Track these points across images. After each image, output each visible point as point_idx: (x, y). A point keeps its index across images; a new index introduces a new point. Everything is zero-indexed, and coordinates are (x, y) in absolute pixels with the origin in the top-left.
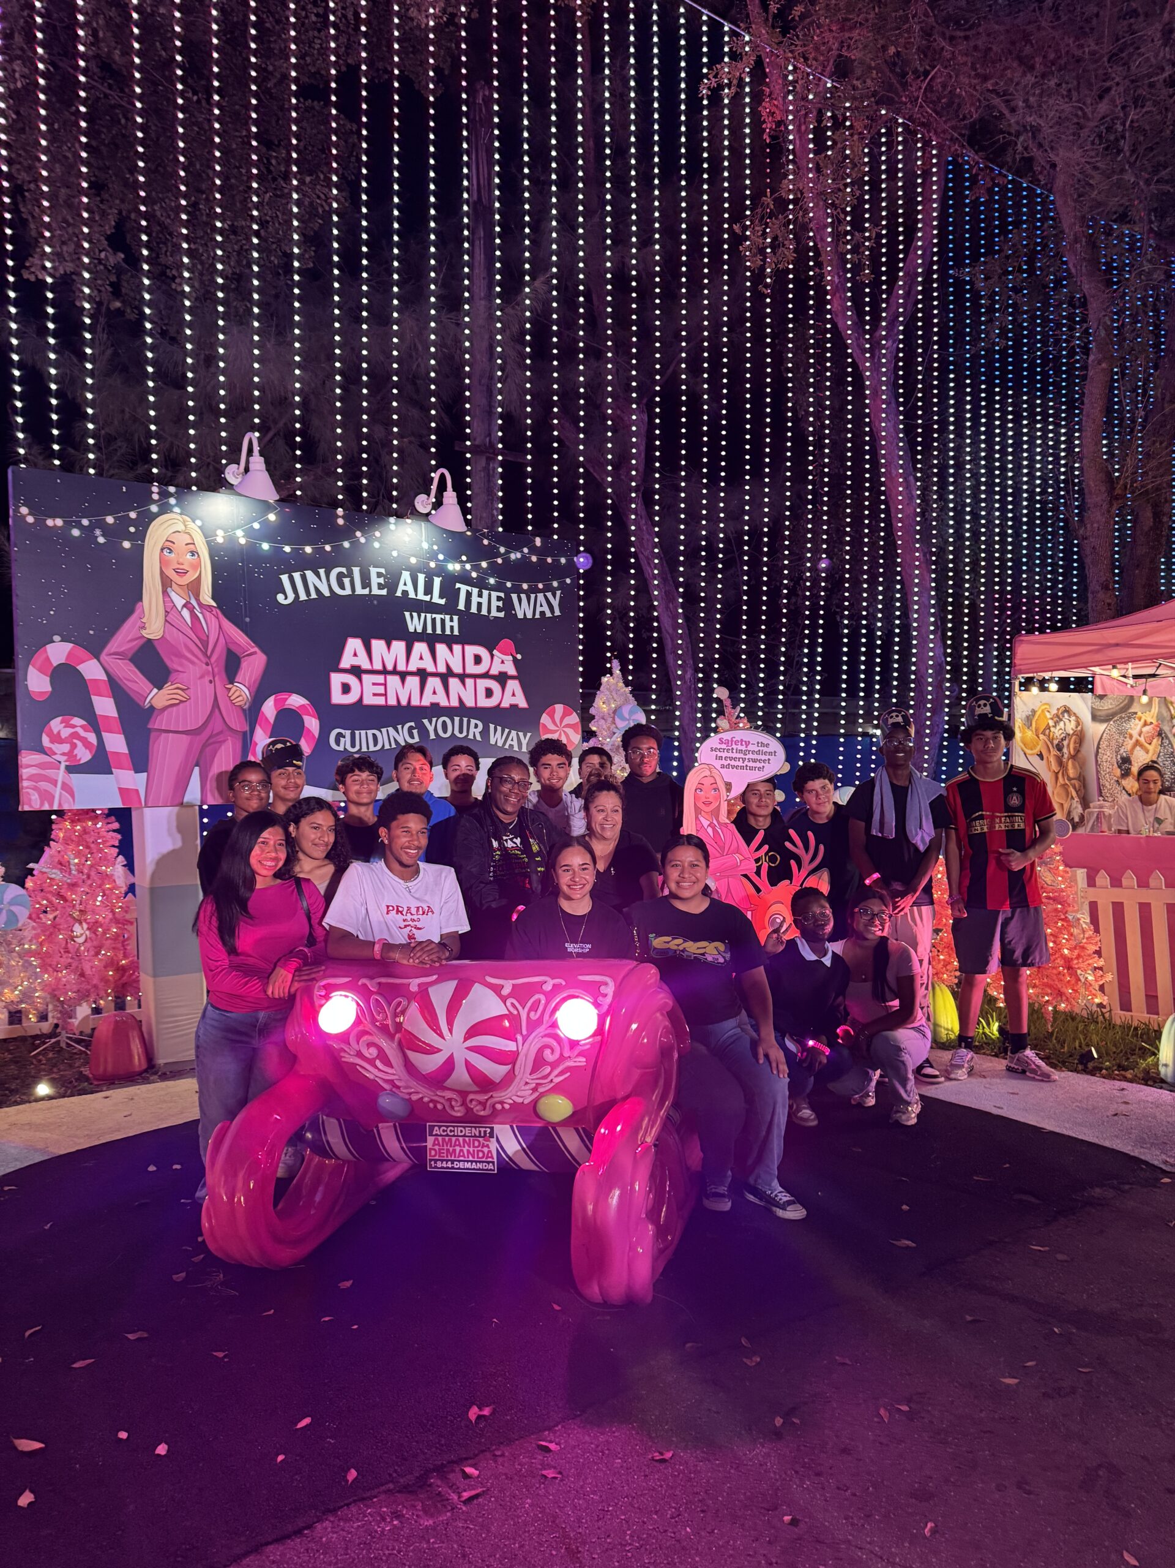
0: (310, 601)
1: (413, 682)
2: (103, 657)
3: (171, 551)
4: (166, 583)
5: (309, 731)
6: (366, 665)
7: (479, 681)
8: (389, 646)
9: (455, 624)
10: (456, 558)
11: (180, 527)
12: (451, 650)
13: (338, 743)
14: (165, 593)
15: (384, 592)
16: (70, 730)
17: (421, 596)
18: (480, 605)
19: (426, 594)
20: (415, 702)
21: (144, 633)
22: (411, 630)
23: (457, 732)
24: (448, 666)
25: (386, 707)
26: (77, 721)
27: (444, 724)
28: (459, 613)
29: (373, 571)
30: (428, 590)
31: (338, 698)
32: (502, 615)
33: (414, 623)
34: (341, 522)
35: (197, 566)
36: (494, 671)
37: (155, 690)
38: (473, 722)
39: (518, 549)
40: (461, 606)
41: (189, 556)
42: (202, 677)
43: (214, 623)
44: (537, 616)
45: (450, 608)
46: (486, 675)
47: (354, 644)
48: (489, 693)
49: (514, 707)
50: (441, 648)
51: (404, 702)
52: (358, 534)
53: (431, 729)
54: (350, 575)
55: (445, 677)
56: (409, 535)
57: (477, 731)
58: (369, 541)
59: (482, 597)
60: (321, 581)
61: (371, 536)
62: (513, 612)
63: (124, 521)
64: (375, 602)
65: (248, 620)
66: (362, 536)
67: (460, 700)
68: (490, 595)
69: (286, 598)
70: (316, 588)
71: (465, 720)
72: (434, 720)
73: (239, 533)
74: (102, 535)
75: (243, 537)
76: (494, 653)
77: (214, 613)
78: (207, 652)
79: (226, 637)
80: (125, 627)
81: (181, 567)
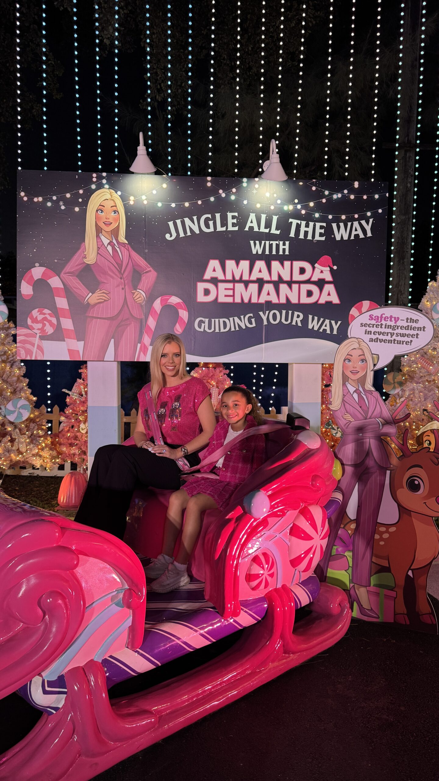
0: (186, 237)
1: (254, 287)
2: (62, 274)
3: (102, 211)
4: (99, 230)
5: (182, 319)
6: (221, 277)
7: (302, 285)
8: (238, 264)
9: (287, 247)
10: (291, 202)
11: (108, 196)
12: (282, 265)
13: (200, 326)
14: (98, 236)
15: (236, 228)
16: (42, 316)
17: (263, 230)
18: (306, 233)
19: (266, 228)
20: (254, 300)
21: (85, 260)
22: (254, 252)
23: (283, 320)
24: (279, 276)
25: (234, 304)
26: (46, 311)
27: (274, 315)
28: (290, 239)
29: (230, 215)
30: (268, 225)
31: (201, 298)
32: (323, 239)
33: (256, 248)
34: (209, 184)
35: (117, 219)
36: (314, 279)
37: (90, 294)
38: (296, 313)
39: (340, 191)
40: (292, 235)
41: (113, 214)
42: (118, 286)
43: (126, 253)
44: (352, 238)
45: (284, 236)
46: (308, 282)
47: (214, 264)
48: (310, 294)
49: (329, 303)
50: (275, 264)
51: (246, 300)
52: (221, 191)
53: (265, 318)
54: (214, 219)
55: (276, 285)
56: (256, 189)
57: (299, 320)
58: (228, 196)
59: (308, 227)
60: (194, 224)
61: (229, 192)
62: (333, 236)
63: (76, 196)
64: (230, 236)
65: (147, 251)
66: (223, 192)
67: (287, 299)
68: (315, 225)
69: (171, 236)
70: (190, 229)
71: (290, 312)
72: (267, 312)
73: (144, 197)
74: (64, 205)
75: (146, 199)
76: (315, 266)
77: (126, 247)
78: (121, 271)
79: (133, 262)
80: (75, 257)
81: (108, 220)
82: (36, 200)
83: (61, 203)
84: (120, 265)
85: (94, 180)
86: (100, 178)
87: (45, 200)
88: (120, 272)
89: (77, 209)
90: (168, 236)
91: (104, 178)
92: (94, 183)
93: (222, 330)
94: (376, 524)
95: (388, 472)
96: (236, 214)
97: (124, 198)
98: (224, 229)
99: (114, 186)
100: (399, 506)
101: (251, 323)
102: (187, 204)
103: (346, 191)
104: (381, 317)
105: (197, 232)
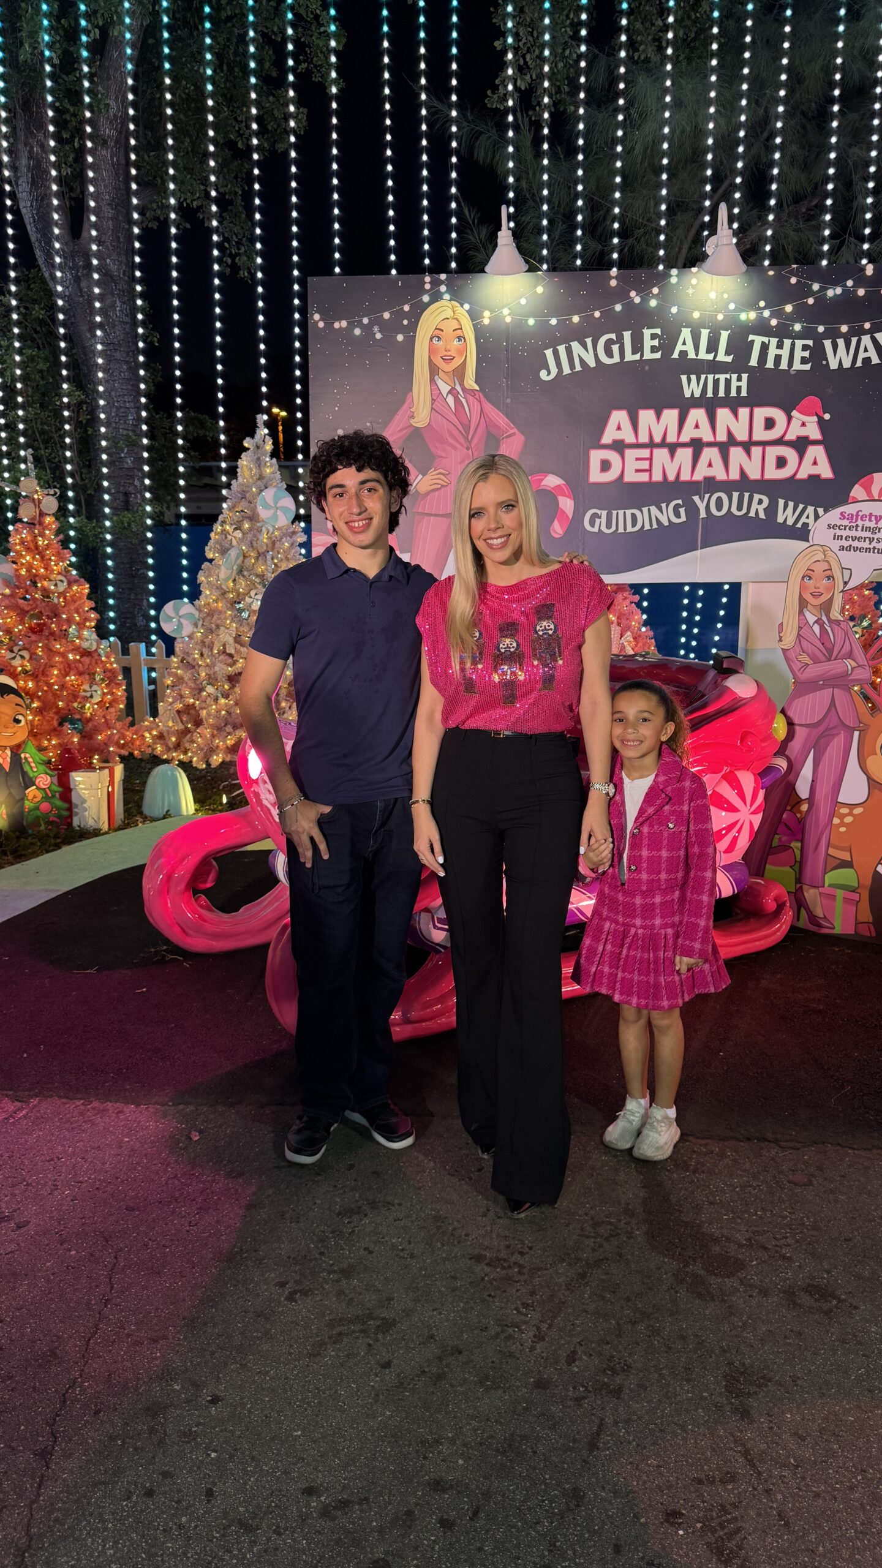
0: (574, 374)
1: (684, 455)
3: (439, 339)
4: (434, 370)
5: (563, 512)
6: (630, 439)
7: (768, 449)
8: (658, 416)
9: (744, 384)
10: (753, 306)
11: (449, 314)
12: (736, 414)
13: (592, 524)
14: (432, 381)
15: (658, 355)
17: (703, 355)
18: (778, 358)
19: (708, 352)
20: (685, 476)
21: (412, 421)
22: (687, 394)
23: (734, 510)
24: (730, 433)
25: (650, 484)
27: (719, 500)
28: (750, 370)
29: (647, 333)
30: (713, 347)
31: (596, 476)
32: (807, 367)
33: (691, 387)
34: (613, 283)
35: (463, 351)
36: (791, 436)
37: (420, 476)
38: (757, 497)
39: (840, 282)
40: (754, 362)
41: (456, 342)
42: (464, 460)
43: (477, 406)
44: (859, 364)
45: (739, 365)
46: (780, 442)
47: (619, 417)
48: (781, 462)
49: (814, 478)
50: (723, 415)
51: (671, 477)
52: (633, 294)
53: (702, 507)
54: (620, 340)
55: (724, 449)
56: (693, 287)
57: (761, 508)
58: (644, 300)
59: (782, 348)
60: (587, 351)
61: (647, 295)
62: (824, 362)
63: (399, 315)
64: (647, 368)
65: (509, 400)
66: (637, 295)
67: (742, 472)
68: (793, 345)
69: (549, 373)
70: (581, 360)
71: (747, 495)
72: (707, 496)
73: (506, 311)
74: (380, 331)
75: (509, 315)
76: (792, 414)
77: (477, 396)
78: (468, 435)
79: (487, 419)
80: (397, 417)
81: (448, 354)
82: (337, 325)
83: (376, 329)
84: (467, 427)
85: (427, 286)
86: (436, 283)
87: (352, 327)
88: (466, 438)
89: (400, 338)
90: (543, 374)
91: (442, 282)
92: (426, 292)
93: (630, 529)
94: (836, 803)
95: (856, 734)
96: (658, 331)
97: (474, 315)
98: (637, 357)
99: (458, 296)
100: (869, 778)
101: (678, 515)
102: (576, 319)
103: (850, 283)
104: (857, 515)
105: (592, 364)
